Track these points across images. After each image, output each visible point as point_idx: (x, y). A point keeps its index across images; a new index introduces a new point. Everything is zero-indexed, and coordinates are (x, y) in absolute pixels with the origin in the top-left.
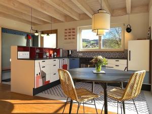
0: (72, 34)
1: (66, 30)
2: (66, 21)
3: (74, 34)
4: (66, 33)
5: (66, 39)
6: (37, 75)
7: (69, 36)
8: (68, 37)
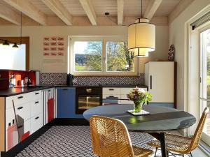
0: (57, 47)
1: (46, 39)
2: (48, 24)
3: (61, 47)
4: (47, 44)
5: (46, 54)
6: (10, 124)
7: (53, 49)
8: (50, 52)
